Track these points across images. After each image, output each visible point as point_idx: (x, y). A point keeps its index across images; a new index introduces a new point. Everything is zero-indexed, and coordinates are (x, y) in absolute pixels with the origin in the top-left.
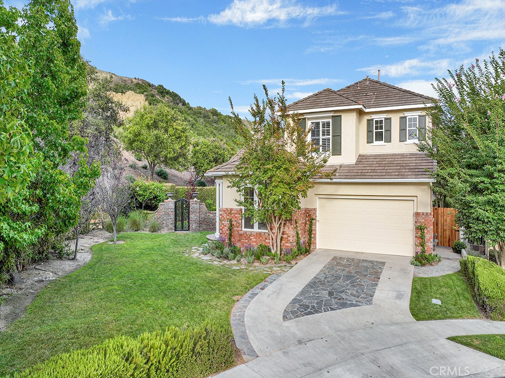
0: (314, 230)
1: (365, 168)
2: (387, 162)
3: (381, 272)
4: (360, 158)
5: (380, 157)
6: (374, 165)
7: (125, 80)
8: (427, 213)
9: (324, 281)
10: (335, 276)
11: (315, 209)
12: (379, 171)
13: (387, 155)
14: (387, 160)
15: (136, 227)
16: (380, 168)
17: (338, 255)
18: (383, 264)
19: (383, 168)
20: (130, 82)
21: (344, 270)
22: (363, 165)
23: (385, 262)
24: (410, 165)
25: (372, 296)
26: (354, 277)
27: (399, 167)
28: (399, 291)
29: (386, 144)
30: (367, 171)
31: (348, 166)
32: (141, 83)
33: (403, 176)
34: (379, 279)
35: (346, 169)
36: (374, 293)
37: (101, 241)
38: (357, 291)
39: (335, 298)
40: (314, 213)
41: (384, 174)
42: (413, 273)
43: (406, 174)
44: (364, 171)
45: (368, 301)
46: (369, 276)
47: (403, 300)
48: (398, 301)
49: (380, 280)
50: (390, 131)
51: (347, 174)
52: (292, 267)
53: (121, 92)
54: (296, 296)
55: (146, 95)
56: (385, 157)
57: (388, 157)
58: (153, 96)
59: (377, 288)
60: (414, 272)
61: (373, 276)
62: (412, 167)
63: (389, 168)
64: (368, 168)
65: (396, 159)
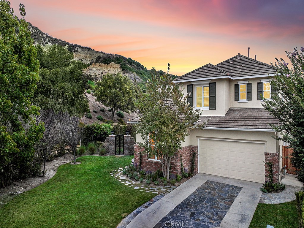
0: (196, 161)
1: (231, 119)
2: (247, 115)
3: (236, 197)
4: (229, 111)
5: (243, 111)
6: (238, 117)
7: (110, 56)
8: (273, 154)
9: (192, 202)
10: (201, 199)
11: (197, 147)
12: (240, 122)
13: (248, 109)
14: (247, 113)
15: (92, 152)
16: (241, 119)
17: (211, 179)
18: (240, 189)
19: (243, 119)
20: (112, 57)
21: (210, 193)
22: (230, 117)
23: (242, 188)
24: (263, 117)
25: (222, 219)
26: (216, 199)
27: (254, 119)
28: (244, 215)
29: (248, 101)
30: (231, 122)
31: (220, 117)
32: (118, 57)
33: (256, 126)
34: (233, 202)
35: (217, 119)
36: (225, 215)
37: (68, 162)
38: (212, 213)
39: (194, 219)
40: (196, 149)
41: (243, 124)
42: (259, 198)
43: (258, 125)
44: (229, 122)
45: (217, 223)
46: (226, 200)
47: (244, 224)
48: (240, 224)
49: (233, 204)
50: (251, 92)
51: (218, 123)
52: (174, 188)
53: (107, 63)
54: (167, 215)
55: (121, 65)
56: (247, 111)
57: (249, 111)
58: (125, 65)
59: (228, 211)
60: (261, 198)
61: (229, 200)
62: (264, 120)
63: (247, 120)
64: (233, 119)
65: (254, 113)
